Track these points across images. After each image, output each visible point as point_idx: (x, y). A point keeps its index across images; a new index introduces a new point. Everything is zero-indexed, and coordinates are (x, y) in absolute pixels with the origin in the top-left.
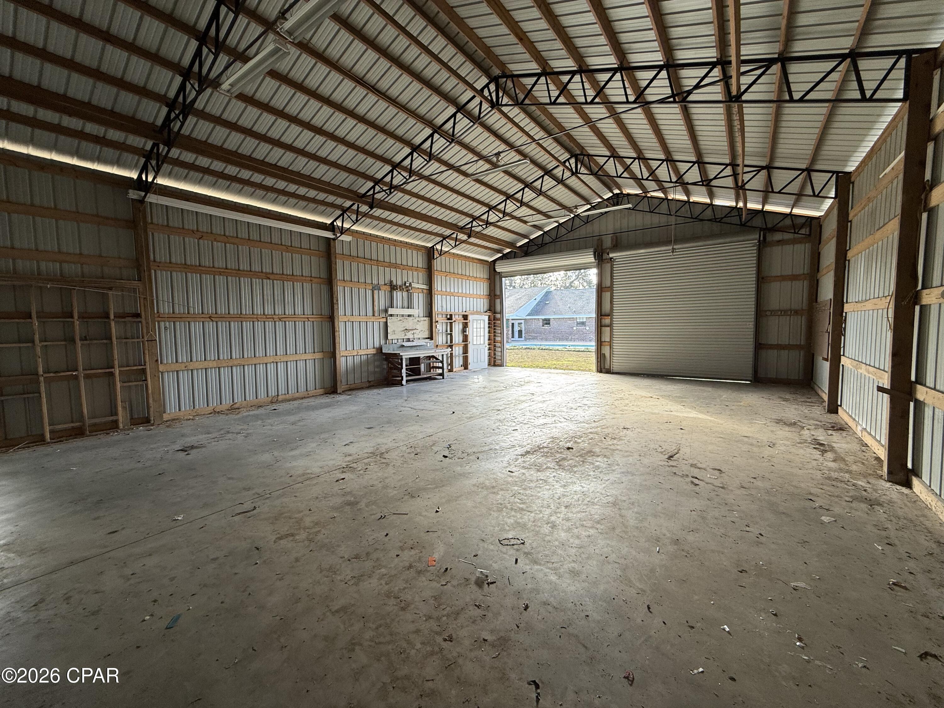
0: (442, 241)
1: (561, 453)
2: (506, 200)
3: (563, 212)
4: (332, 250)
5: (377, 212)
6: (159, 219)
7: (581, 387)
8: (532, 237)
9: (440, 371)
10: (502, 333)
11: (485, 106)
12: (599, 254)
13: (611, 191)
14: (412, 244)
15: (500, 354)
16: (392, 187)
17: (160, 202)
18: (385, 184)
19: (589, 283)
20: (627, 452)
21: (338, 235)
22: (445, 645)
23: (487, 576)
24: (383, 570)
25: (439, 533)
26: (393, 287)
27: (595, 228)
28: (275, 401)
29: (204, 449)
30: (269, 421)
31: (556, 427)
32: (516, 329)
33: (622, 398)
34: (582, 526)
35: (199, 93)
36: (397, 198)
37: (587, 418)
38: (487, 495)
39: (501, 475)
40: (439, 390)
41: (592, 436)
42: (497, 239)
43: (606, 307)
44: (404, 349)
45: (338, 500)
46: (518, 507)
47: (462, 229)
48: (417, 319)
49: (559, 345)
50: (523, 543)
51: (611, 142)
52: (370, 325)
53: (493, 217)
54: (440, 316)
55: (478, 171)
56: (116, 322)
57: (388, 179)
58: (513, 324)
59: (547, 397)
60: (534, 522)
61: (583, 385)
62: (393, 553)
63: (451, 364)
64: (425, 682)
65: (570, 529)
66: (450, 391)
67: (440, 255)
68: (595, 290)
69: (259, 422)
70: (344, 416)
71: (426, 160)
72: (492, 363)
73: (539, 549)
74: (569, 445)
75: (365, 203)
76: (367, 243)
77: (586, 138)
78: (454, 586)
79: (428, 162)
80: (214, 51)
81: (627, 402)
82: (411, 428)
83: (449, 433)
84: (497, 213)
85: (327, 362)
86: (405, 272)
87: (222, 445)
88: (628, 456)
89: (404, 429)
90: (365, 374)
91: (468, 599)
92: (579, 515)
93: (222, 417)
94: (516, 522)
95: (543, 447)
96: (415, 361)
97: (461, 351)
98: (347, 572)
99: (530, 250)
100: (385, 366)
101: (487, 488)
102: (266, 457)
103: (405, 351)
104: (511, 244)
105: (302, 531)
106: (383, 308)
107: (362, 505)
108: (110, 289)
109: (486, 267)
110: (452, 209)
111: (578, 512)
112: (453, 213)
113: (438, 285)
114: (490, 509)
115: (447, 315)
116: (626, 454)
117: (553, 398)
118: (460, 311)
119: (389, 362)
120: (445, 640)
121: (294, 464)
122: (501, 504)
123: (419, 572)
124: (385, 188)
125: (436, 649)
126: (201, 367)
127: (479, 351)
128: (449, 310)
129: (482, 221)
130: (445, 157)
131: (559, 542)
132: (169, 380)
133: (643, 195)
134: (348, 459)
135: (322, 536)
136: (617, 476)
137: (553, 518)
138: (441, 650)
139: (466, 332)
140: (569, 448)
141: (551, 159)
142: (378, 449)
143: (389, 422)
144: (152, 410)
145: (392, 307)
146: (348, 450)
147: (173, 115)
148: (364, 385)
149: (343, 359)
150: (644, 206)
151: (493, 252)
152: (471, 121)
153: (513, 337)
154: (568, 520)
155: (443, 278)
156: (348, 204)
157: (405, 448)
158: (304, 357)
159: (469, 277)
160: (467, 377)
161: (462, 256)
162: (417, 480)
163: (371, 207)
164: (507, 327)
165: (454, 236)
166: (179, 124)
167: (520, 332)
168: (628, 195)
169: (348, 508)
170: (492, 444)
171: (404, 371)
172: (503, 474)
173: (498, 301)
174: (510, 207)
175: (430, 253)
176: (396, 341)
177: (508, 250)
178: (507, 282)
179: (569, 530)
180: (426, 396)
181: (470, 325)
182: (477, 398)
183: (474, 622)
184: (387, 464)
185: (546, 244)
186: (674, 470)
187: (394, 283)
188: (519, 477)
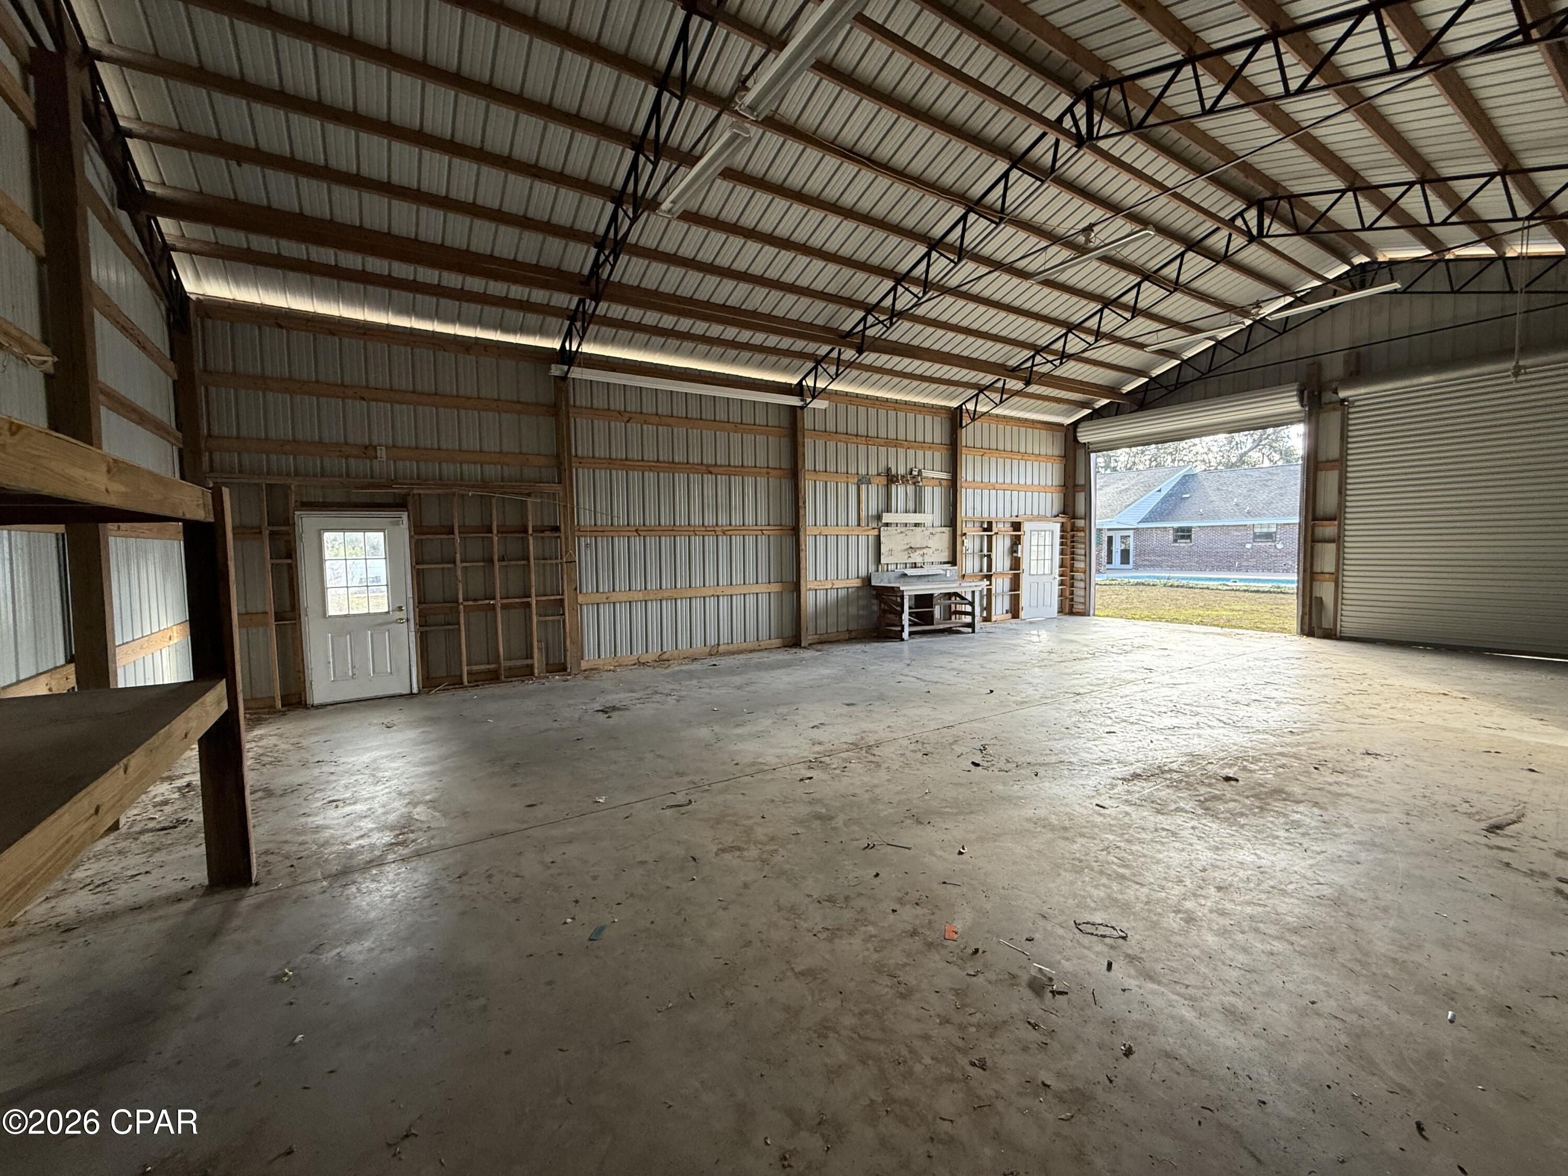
0: (977, 395)
1: (1210, 785)
2: (1101, 311)
3: (1228, 317)
4: (799, 425)
5: (870, 358)
6: (582, 399)
7: (1262, 664)
8: (1156, 372)
9: (968, 619)
10: (1087, 555)
11: (1065, 145)
12: (1311, 393)
13: (1346, 260)
14: (924, 405)
15: (1082, 593)
16: (895, 315)
17: (584, 377)
18: (883, 311)
19: (1286, 454)
20: (1372, 802)
21: (809, 400)
22: (972, 1071)
23: (1051, 979)
24: (871, 929)
25: (965, 889)
26: (891, 479)
27: (1305, 341)
28: (714, 652)
29: (627, 713)
30: (707, 681)
31: (1200, 736)
32: (1117, 547)
33: (1362, 692)
34: (1257, 930)
35: (634, 220)
36: (902, 332)
37: (1273, 725)
38: (1053, 840)
39: (1083, 809)
40: (966, 652)
41: (1284, 760)
42: (1081, 383)
43: (1328, 500)
44: (907, 579)
45: (803, 810)
46: (1115, 872)
47: (1013, 372)
48: (931, 530)
49: (1210, 579)
50: (1124, 938)
51: (1349, 161)
52: (853, 540)
53: (1074, 344)
54: (970, 525)
55: (1047, 266)
56: (535, 539)
57: (888, 302)
58: (1110, 539)
59: (1180, 678)
60: (1147, 903)
61: (1266, 660)
62: (887, 906)
63: (988, 608)
64: (939, 1121)
65: (1226, 931)
66: (984, 654)
67: (973, 420)
68: (1299, 468)
69: (695, 682)
70: (811, 683)
71: (952, 261)
72: (1067, 610)
73: (1158, 955)
74: (1230, 772)
75: (850, 346)
76: (853, 409)
77: (1282, 163)
78: (990, 982)
79: (956, 264)
80: (652, 158)
81: (1376, 699)
82: (917, 711)
83: (982, 726)
84: (1083, 336)
85: (787, 598)
86: (911, 452)
87: (648, 710)
88: (1376, 811)
89: (905, 712)
90: (842, 620)
91: (1014, 1008)
92: (1249, 910)
93: (650, 670)
94: (1109, 897)
95: (1170, 771)
96: (924, 601)
97: (1007, 586)
98: (816, 918)
99: (1148, 400)
100: (875, 608)
101: (1053, 829)
102: (704, 733)
103: (908, 584)
104: (1110, 390)
105: (753, 847)
106: (875, 513)
107: (839, 822)
108: (529, 495)
109: (1060, 436)
110: (996, 338)
111: (1249, 903)
112: (999, 346)
113: (967, 473)
114: (1058, 866)
115: (982, 523)
116: (1370, 806)
117: (1194, 678)
118: (1008, 515)
119: (881, 601)
120: (973, 1064)
121: (740, 746)
122: (1081, 861)
123: (930, 945)
124: (881, 318)
125: (958, 1075)
126: (625, 599)
127: (1041, 587)
128: (986, 515)
129: (1054, 352)
130: (987, 251)
131: (1202, 951)
132: (588, 614)
133: (1435, 257)
134: (818, 748)
135: (779, 857)
136: (1344, 847)
137: (1189, 905)
138: (966, 1078)
139: (1016, 552)
140: (1228, 779)
141: (1202, 217)
142: (862, 738)
143: (881, 698)
144: (568, 654)
145: (888, 510)
146: (817, 734)
147: (602, 258)
148: (842, 637)
149: (811, 594)
150: (1437, 280)
151: (1073, 407)
152: (1037, 179)
153: (1110, 561)
154: (1223, 913)
155: (978, 458)
156: (824, 349)
157: (906, 742)
158: (755, 589)
159: (1024, 456)
160: (1016, 632)
161: (1012, 418)
162: (927, 797)
163: (860, 352)
164: (1099, 543)
165: (1000, 384)
166: (608, 267)
167: (1125, 554)
168: (1392, 263)
169: (816, 824)
170: (1063, 752)
171: (906, 617)
172: (1086, 807)
173: (1081, 497)
174: (1111, 321)
175: (955, 418)
176: (893, 567)
177: (1105, 401)
178: (1100, 460)
179: (1224, 933)
180: (943, 661)
181: (1025, 540)
182: (1037, 670)
183: (1025, 1049)
184: (878, 765)
185: (1187, 383)
186: (1505, 856)
187: (894, 472)
188: (1115, 818)
